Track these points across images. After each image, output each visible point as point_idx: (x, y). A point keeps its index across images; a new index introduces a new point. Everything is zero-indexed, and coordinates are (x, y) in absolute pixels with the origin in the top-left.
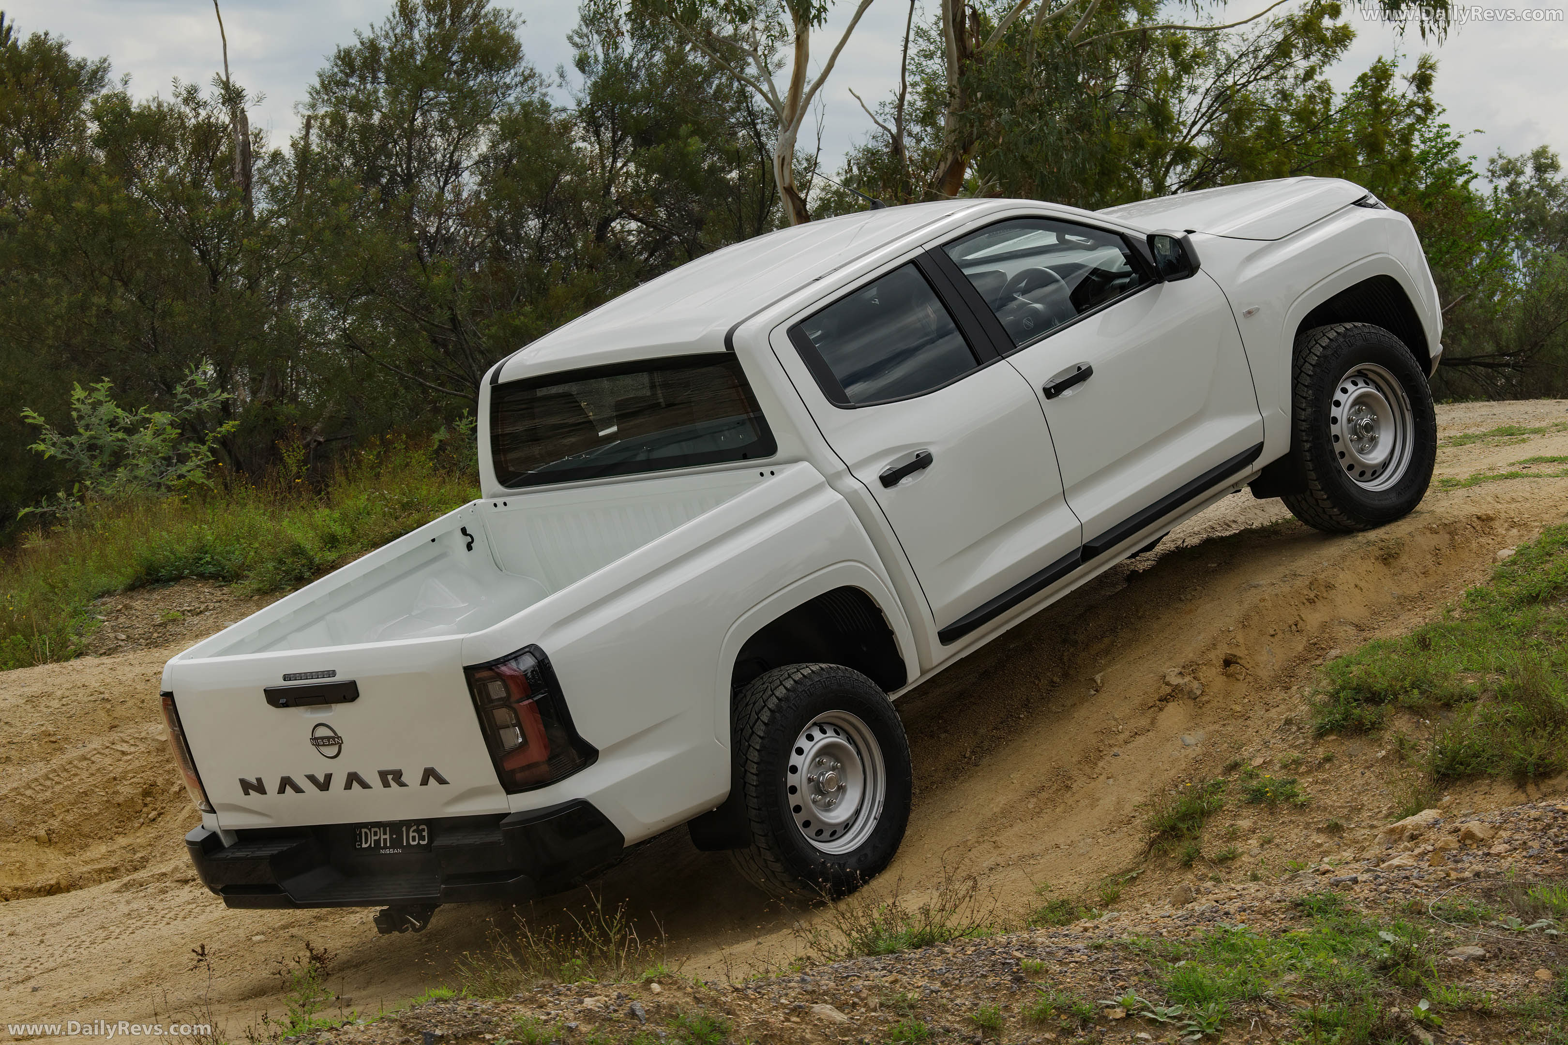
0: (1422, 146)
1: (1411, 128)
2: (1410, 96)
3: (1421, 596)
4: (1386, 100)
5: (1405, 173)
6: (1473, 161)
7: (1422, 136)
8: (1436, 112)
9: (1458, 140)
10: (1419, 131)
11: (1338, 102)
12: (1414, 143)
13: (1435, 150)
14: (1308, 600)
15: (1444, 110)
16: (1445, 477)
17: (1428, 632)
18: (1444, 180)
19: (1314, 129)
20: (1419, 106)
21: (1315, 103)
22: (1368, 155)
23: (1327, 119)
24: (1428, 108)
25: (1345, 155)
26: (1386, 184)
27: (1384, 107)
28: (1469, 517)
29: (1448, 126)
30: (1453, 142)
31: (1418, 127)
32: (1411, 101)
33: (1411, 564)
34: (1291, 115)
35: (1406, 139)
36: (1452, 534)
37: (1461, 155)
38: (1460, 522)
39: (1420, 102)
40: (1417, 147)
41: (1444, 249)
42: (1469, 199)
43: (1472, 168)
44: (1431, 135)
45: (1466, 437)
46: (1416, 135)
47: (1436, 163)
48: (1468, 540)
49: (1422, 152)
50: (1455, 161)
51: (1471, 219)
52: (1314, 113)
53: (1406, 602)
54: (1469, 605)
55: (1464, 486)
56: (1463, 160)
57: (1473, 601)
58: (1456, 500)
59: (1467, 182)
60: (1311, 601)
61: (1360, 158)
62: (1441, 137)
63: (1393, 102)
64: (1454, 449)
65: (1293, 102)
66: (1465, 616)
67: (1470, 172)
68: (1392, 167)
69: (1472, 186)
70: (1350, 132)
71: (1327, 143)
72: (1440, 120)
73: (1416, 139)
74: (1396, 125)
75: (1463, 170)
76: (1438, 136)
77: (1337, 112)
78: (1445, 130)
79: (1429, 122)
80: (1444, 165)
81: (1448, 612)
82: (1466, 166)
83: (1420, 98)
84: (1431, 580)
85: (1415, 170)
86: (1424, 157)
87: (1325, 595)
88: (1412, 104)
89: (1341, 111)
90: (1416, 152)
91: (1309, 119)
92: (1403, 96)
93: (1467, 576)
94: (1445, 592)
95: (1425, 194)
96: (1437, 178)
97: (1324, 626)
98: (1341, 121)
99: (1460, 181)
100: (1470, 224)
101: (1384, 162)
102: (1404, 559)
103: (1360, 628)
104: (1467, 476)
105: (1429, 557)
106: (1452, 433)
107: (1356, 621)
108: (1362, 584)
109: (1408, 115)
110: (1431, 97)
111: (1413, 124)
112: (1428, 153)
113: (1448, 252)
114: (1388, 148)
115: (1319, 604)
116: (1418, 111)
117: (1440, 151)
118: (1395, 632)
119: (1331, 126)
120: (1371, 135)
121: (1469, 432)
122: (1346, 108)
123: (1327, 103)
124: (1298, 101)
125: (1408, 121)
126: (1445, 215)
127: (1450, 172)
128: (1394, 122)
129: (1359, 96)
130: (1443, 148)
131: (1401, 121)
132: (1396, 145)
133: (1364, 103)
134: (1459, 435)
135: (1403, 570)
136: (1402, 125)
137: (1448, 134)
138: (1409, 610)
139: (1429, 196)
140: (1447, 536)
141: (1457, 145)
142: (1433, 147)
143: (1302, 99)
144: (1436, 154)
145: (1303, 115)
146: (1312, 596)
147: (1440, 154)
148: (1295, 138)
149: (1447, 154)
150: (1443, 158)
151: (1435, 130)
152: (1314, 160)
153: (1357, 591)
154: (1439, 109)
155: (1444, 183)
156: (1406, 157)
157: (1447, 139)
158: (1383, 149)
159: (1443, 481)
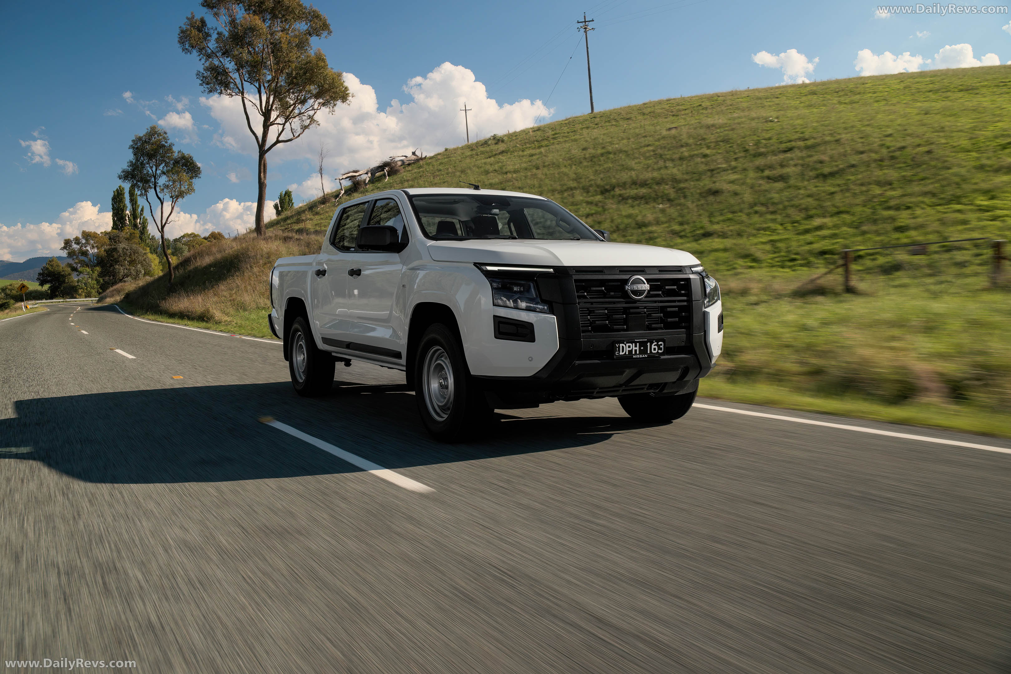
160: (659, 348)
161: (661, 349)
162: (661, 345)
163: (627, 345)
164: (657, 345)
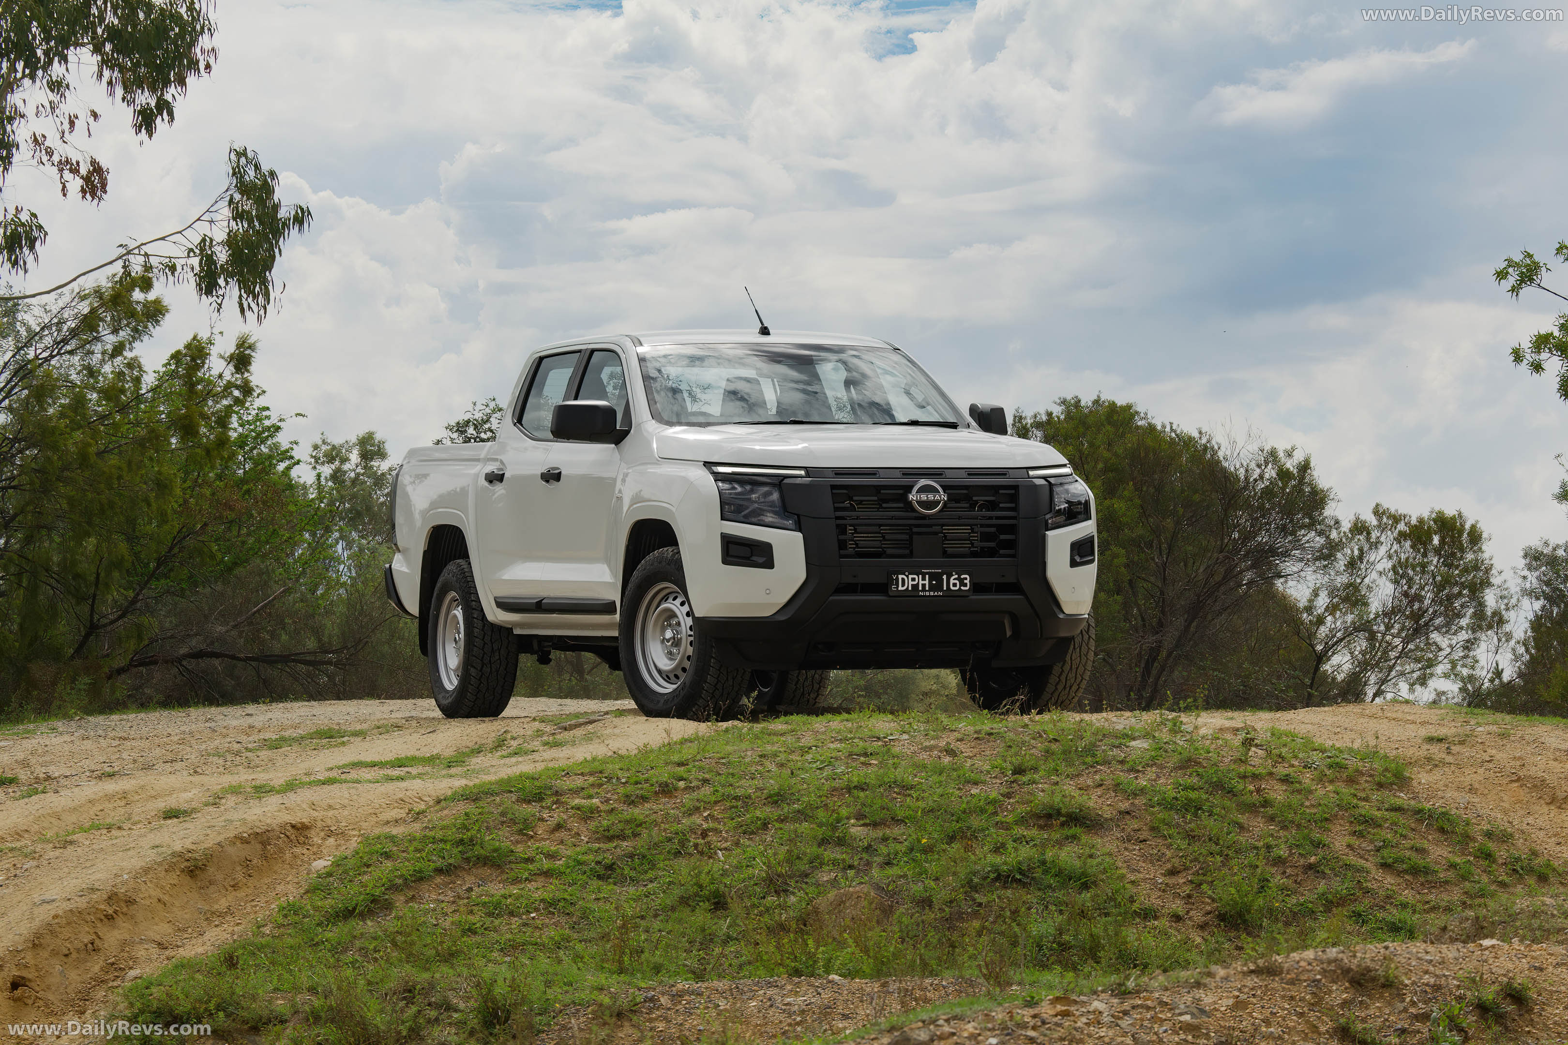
0: (240, 430)
1: (229, 410)
2: (227, 376)
3: (229, 911)
4: (202, 380)
5: (222, 458)
6: (295, 446)
7: (240, 418)
8: (255, 394)
9: (279, 424)
10: (237, 413)
11: (149, 380)
12: (232, 426)
13: (254, 434)
14: (106, 916)
15: (264, 392)
16: (258, 783)
17: (236, 950)
18: (264, 465)
19: (123, 409)
20: (237, 387)
21: (124, 381)
22: (182, 438)
23: (138, 398)
24: (247, 390)
25: (157, 438)
26: (201, 468)
27: (199, 387)
28: (283, 826)
29: (268, 409)
30: (273, 426)
31: (236, 409)
32: (229, 382)
33: (219, 877)
34: (99, 392)
35: (223, 422)
36: (265, 844)
37: (283, 439)
38: (273, 830)
39: (239, 383)
40: (235, 430)
41: (263, 538)
42: (291, 486)
43: (294, 453)
44: (250, 418)
45: (283, 739)
46: (234, 418)
47: (255, 448)
48: (281, 850)
49: (241, 435)
50: (276, 446)
51: (292, 508)
52: (123, 391)
53: (212, 917)
54: (280, 920)
55: (278, 792)
56: (285, 445)
57: (285, 916)
58: (269, 808)
59: (289, 468)
60: (110, 918)
61: (174, 441)
62: (260, 420)
63: (209, 382)
64: (269, 753)
65: (100, 378)
66: (276, 932)
67: (292, 458)
68: (208, 452)
69: (294, 473)
70: (163, 412)
71: (137, 423)
72: (259, 402)
73: (234, 422)
74: (212, 407)
75: (286, 455)
76: (258, 419)
77: (148, 392)
78: (265, 413)
79: (247, 404)
80: (264, 449)
81: (259, 928)
82: (287, 451)
83: (238, 379)
84: (241, 894)
85: (233, 455)
86: (242, 442)
87: (125, 909)
88: (229, 385)
89: (153, 390)
90: (233, 435)
91: (118, 399)
92: (220, 376)
93: (280, 888)
94: (256, 906)
95: (243, 481)
96: (256, 464)
97: (124, 943)
98: (154, 400)
99: (281, 467)
100: (291, 513)
101: (200, 445)
102: (211, 870)
103: (161, 946)
104: (282, 781)
105: (239, 868)
106: (268, 735)
107: (158, 938)
108: (166, 898)
109: (226, 397)
110: (250, 378)
111: (230, 406)
112: (247, 436)
113: (267, 542)
114: (203, 430)
115: (120, 921)
116: (236, 393)
117: (259, 435)
118: (200, 950)
119: (143, 406)
120: (186, 417)
121: (287, 734)
122: (157, 387)
123: (137, 381)
124: (105, 378)
125: (225, 402)
126: (264, 503)
127: (270, 457)
128: (210, 403)
129: (173, 375)
130: (263, 432)
131: (217, 403)
132: (212, 427)
133: (177, 382)
134: (274, 737)
135: (211, 883)
136: (218, 406)
137: (268, 417)
138: (216, 926)
139: (247, 483)
140: (259, 847)
141: (278, 429)
142: (252, 431)
143: (111, 376)
144: (255, 438)
145: (110, 393)
146: (110, 912)
147: (260, 439)
148: (102, 417)
149: (267, 438)
150: (263, 442)
151: (254, 413)
152: (123, 441)
153: (161, 906)
154: (258, 391)
155: (263, 470)
156: (222, 442)
157: (267, 423)
158: (198, 432)
159: (255, 787)
160: (963, 584)
161: (965, 585)
162: (966, 579)
163: (911, 577)
164: (958, 579)
